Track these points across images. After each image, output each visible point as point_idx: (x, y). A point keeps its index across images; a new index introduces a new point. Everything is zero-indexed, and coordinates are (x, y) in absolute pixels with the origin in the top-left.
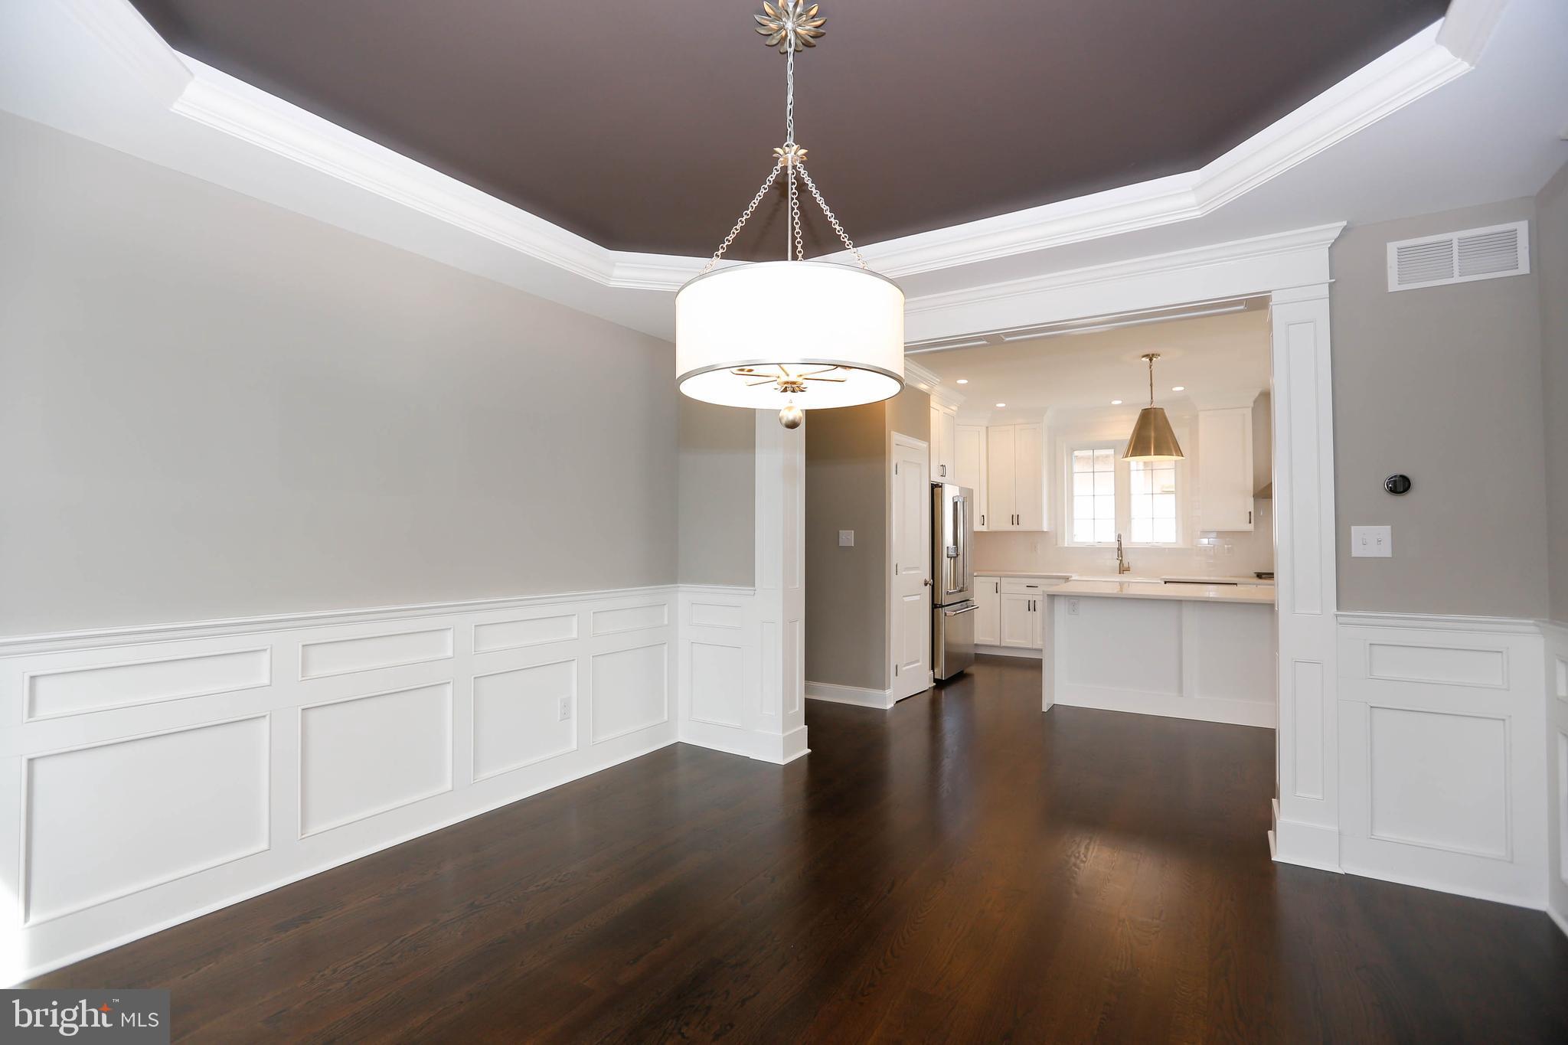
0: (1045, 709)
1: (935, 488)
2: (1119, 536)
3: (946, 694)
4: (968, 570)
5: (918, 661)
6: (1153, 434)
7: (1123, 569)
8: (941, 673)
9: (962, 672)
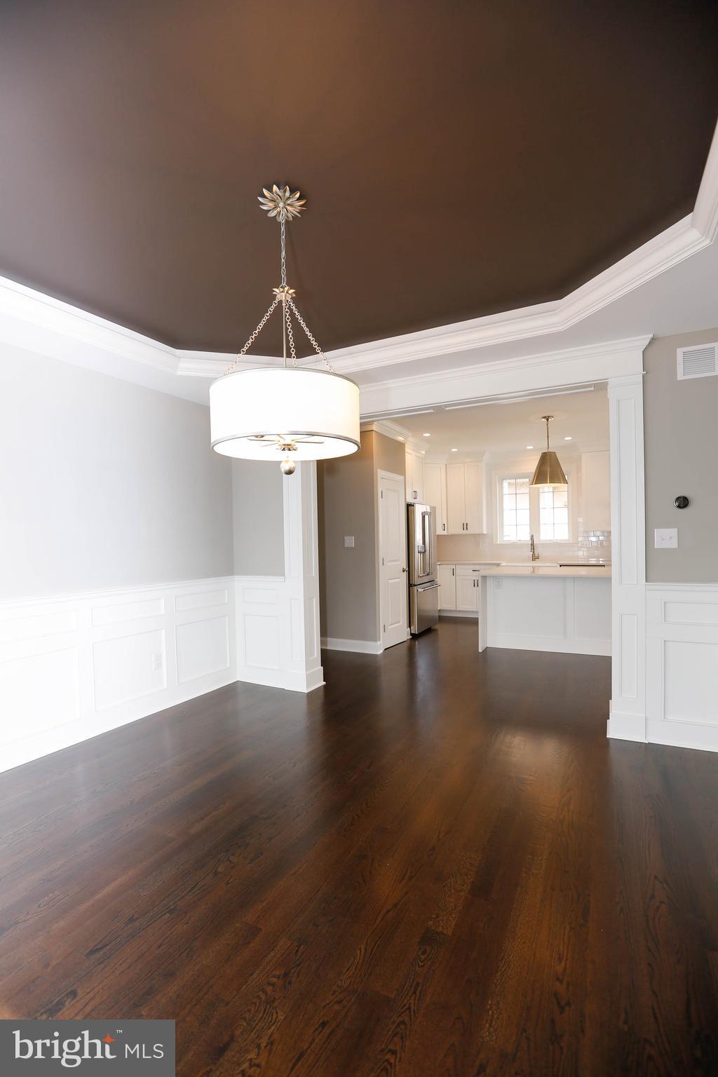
0: (480, 650)
1: (409, 507)
2: (532, 536)
3: (418, 643)
4: (432, 561)
5: (399, 622)
6: (548, 469)
7: (535, 558)
8: (415, 630)
9: (430, 628)
